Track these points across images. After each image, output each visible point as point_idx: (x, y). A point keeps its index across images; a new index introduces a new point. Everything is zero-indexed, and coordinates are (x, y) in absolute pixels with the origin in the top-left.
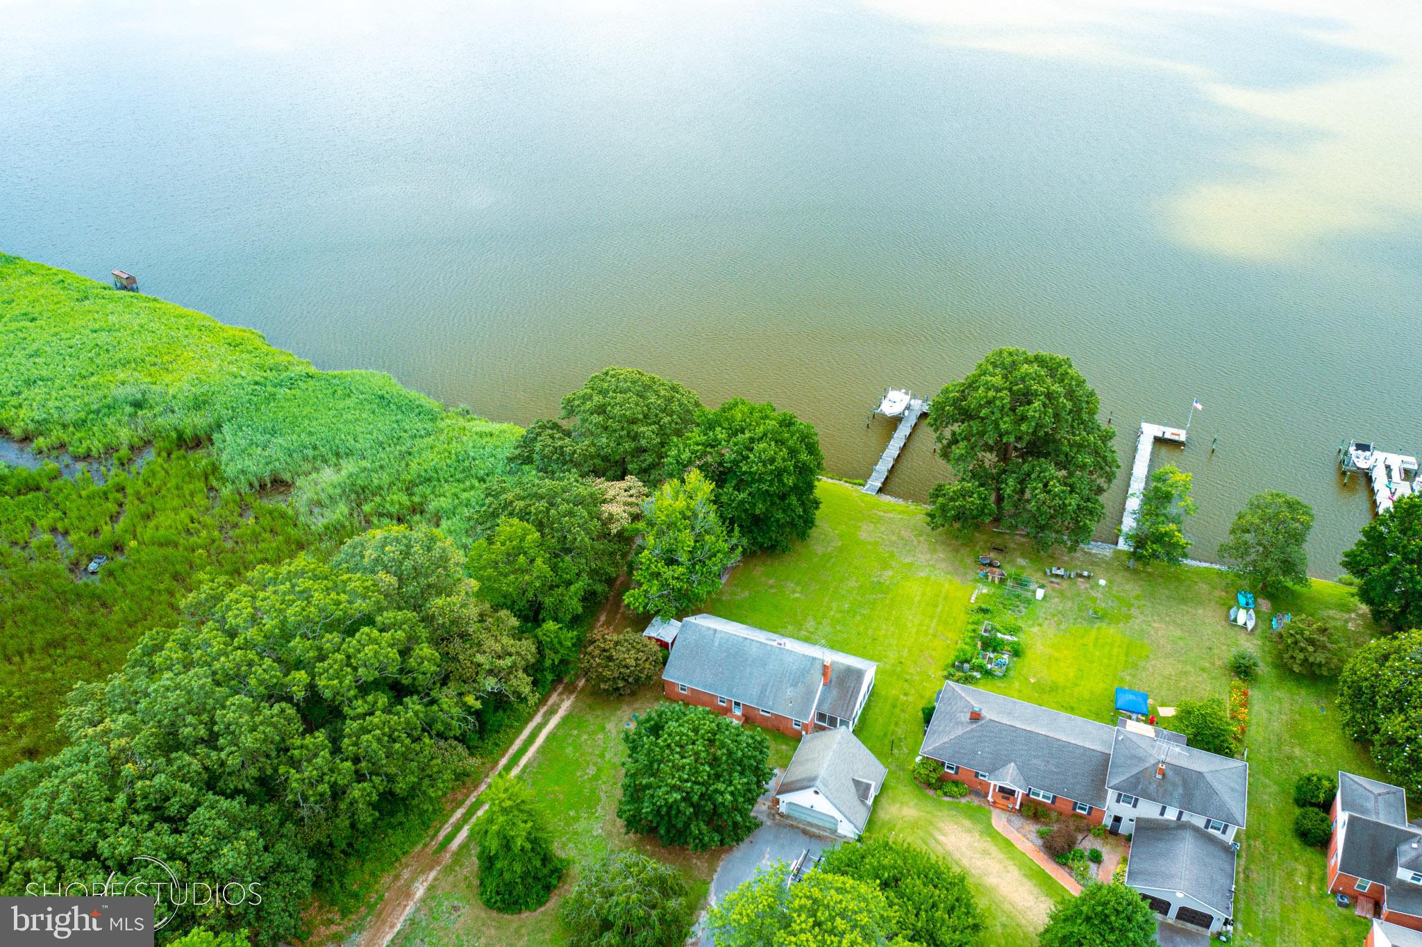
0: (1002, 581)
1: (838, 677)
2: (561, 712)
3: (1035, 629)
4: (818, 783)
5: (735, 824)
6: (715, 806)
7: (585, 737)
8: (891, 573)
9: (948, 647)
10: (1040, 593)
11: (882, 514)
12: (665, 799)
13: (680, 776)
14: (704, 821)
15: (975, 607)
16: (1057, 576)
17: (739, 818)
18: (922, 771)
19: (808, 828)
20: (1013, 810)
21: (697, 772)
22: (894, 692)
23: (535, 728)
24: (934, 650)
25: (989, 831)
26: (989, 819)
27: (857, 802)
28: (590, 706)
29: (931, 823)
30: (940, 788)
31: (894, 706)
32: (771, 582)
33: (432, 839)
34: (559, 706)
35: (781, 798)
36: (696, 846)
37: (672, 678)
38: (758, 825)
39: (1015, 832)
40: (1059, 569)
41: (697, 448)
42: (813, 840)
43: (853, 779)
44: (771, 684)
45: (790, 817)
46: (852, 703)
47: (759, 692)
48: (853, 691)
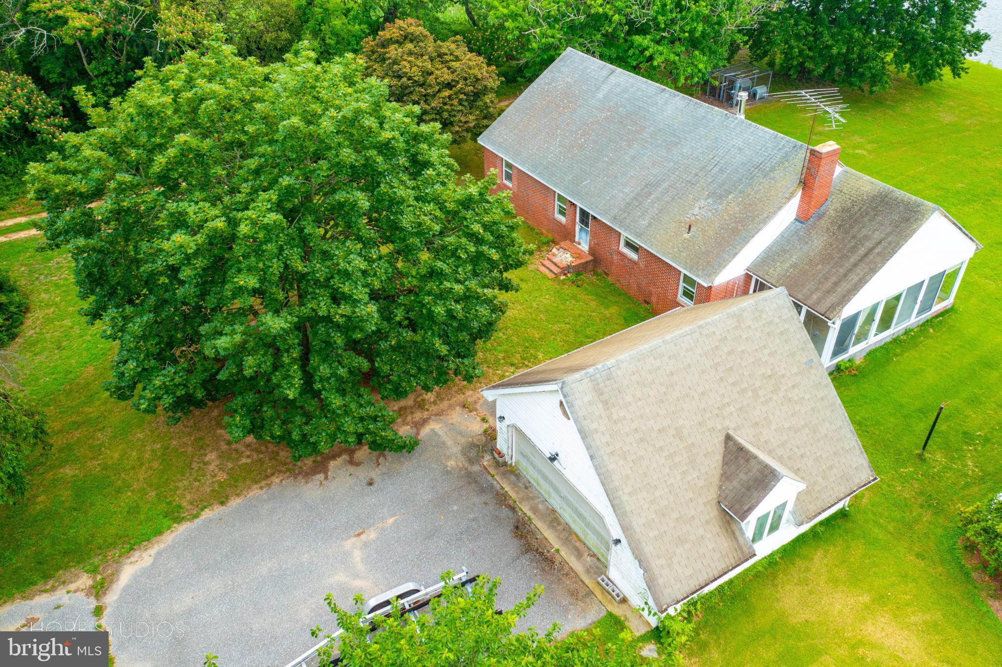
1: (844, 210)
37: (495, 144)
42: (525, 560)
43: (728, 438)
44: (665, 185)
45: (518, 476)
46: (854, 278)
47: (632, 195)
48: (871, 250)
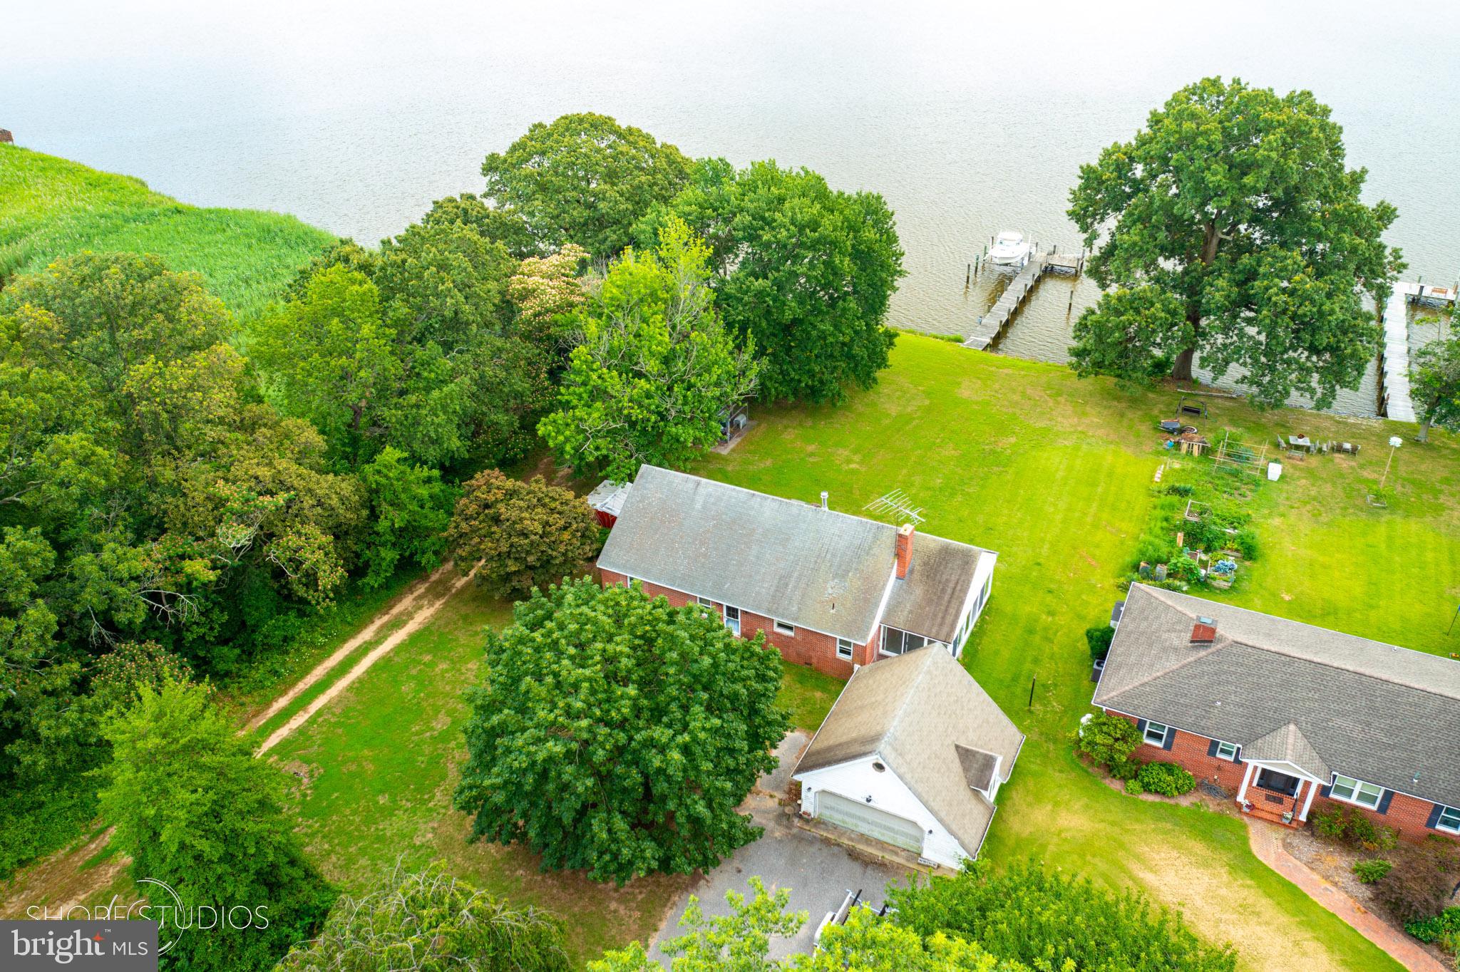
0: (1206, 451)
1: (925, 564)
2: (412, 626)
3: (1277, 521)
4: (882, 746)
5: (695, 821)
6: (646, 776)
7: (444, 666)
8: (1013, 440)
9: (1122, 543)
10: (1275, 471)
11: (993, 369)
12: (529, 754)
13: (569, 706)
14: (623, 813)
15: (1164, 486)
16: (1298, 447)
17: (701, 808)
18: (1099, 739)
19: (861, 847)
20: (1292, 825)
21: (608, 701)
22: (1028, 609)
23: (357, 650)
24: (1097, 546)
25: (1247, 865)
26: (1245, 841)
27: (964, 793)
28: (465, 618)
29: (1121, 846)
30: (1135, 777)
31: (1031, 631)
32: (811, 448)
33: (92, 840)
34: (409, 615)
35: (807, 779)
36: (604, 868)
37: (615, 565)
38: (752, 836)
39: (1306, 869)
40: (1301, 436)
41: (687, 209)
42: (869, 871)
43: (957, 747)
44: (796, 574)
45: (824, 823)
46: (952, 611)
47: (773, 589)
48: (954, 589)
